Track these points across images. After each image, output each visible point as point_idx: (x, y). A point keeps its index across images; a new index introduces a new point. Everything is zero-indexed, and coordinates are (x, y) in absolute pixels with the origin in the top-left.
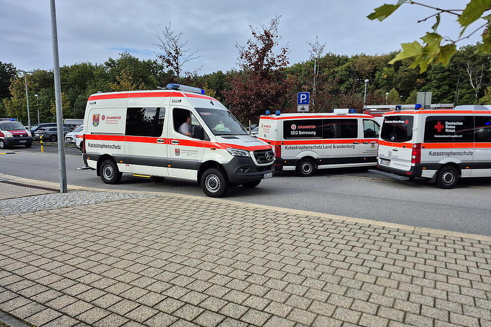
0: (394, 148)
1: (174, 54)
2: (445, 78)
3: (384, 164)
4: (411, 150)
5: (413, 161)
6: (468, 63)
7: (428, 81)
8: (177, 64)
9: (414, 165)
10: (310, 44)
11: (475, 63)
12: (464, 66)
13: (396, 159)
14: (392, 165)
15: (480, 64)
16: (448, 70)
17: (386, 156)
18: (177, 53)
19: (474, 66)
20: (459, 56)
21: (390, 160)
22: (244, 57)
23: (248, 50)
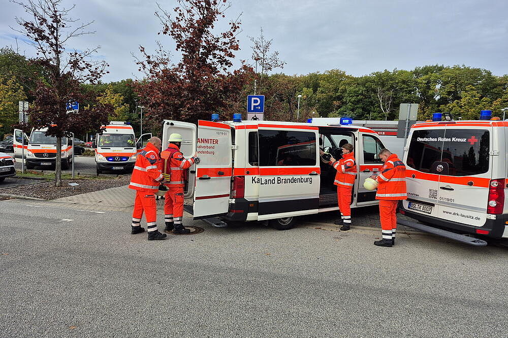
0: (444, 185)
1: (50, 21)
2: (358, 102)
3: (419, 210)
4: (486, 191)
5: (490, 210)
6: (379, 89)
7: (343, 103)
8: (56, 39)
9: (493, 217)
10: (252, 39)
11: (384, 89)
12: (375, 91)
13: (449, 203)
15: (388, 90)
16: (362, 94)
17: (424, 196)
18: (57, 21)
19: (384, 92)
20: (370, 82)
21: (433, 205)
22: (169, 32)
23: (176, 21)
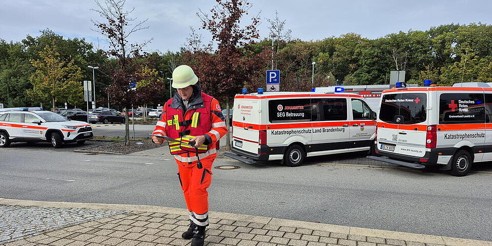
0: (401, 131)
2: (374, 64)
3: (387, 149)
4: (425, 133)
5: (427, 146)
7: (359, 66)
9: (429, 150)
11: (399, 50)
12: (390, 53)
13: (404, 143)
14: (398, 150)
17: (390, 140)
18: (121, 21)
19: (399, 53)
20: (386, 44)
21: (395, 145)
22: (207, 27)
